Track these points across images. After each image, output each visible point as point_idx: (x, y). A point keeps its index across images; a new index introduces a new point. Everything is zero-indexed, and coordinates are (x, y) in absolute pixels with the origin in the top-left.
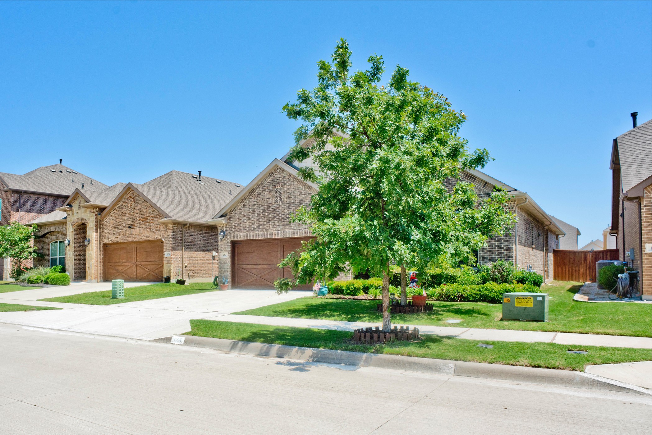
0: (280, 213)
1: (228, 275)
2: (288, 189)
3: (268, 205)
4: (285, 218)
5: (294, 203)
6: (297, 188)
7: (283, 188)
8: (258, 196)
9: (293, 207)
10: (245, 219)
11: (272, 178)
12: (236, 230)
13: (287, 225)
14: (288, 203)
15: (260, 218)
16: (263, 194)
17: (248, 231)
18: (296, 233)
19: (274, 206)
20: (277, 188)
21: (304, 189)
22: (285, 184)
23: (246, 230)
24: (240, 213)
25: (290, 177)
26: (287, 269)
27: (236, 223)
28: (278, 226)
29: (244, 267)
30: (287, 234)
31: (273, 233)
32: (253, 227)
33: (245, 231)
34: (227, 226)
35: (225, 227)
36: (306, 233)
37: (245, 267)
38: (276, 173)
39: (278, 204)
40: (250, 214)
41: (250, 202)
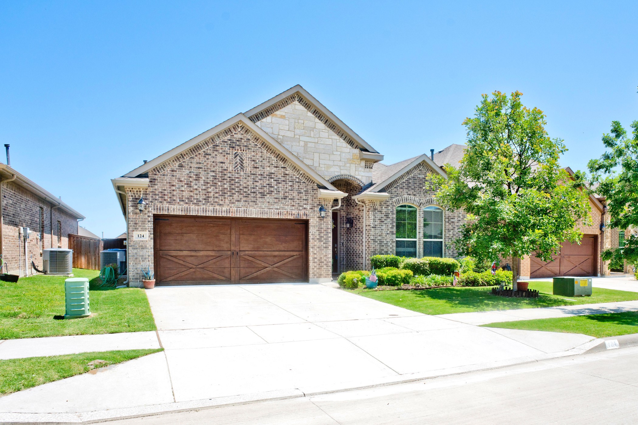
0: (240, 185)
1: (149, 266)
2: (254, 156)
3: (222, 172)
4: (249, 192)
5: (262, 175)
6: (267, 157)
7: (246, 153)
8: (205, 157)
9: (260, 180)
10: (182, 186)
11: (229, 136)
12: (165, 200)
13: (251, 201)
14: (254, 174)
15: (208, 188)
16: (214, 156)
17: (187, 203)
18: (265, 213)
19: (232, 175)
20: (236, 151)
21: (276, 160)
22: (249, 149)
23: (183, 201)
24: (173, 176)
25: (256, 142)
26: (245, 257)
27: (165, 190)
28: (238, 201)
29: (172, 254)
30: (251, 213)
31: (229, 209)
32: (197, 199)
33: (182, 203)
34: (146, 192)
35: (142, 193)
36: (278, 214)
37: (174, 253)
38: (236, 131)
39: (238, 173)
40: (191, 179)
41: (191, 163)
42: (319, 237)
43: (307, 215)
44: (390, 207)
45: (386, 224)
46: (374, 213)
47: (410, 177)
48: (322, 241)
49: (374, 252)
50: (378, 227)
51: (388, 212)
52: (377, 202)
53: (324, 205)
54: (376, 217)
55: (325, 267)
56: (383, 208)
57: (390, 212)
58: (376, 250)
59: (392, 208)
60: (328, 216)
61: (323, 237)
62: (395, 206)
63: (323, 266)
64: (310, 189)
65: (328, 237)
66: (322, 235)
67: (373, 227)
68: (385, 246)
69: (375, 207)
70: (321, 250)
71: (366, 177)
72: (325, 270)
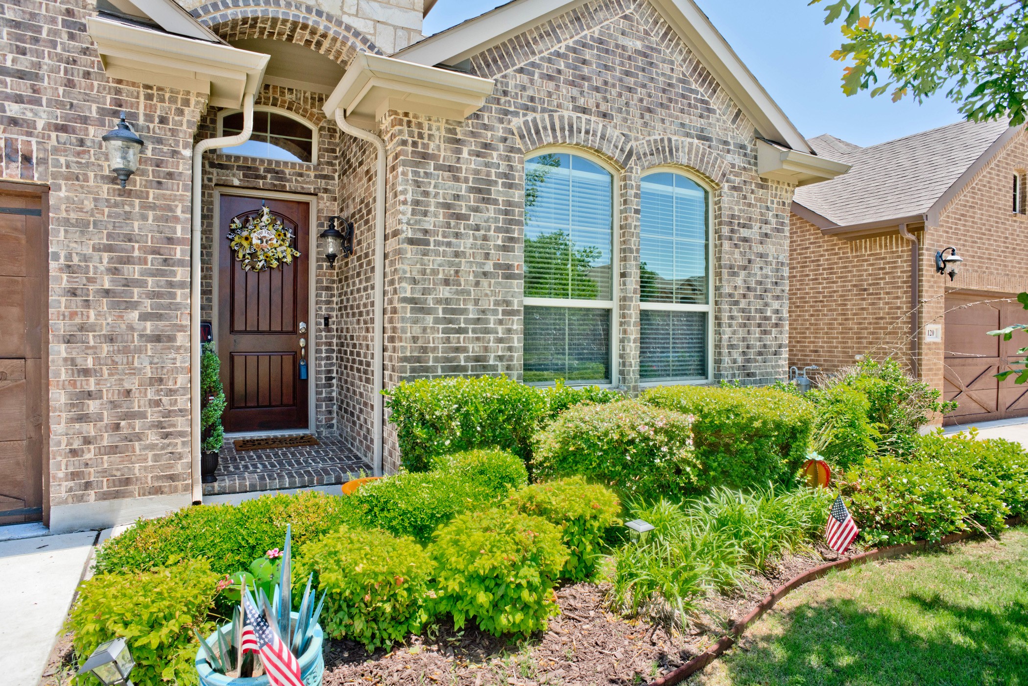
42: (112, 281)
43: (27, 159)
44: (495, 154)
45: (477, 228)
46: (416, 173)
47: (585, 37)
48: (133, 306)
49: (418, 360)
50: (438, 243)
51: (488, 174)
52: (434, 125)
53: (149, 118)
54: (426, 194)
55: (152, 437)
56: (465, 154)
57: (498, 175)
58: (424, 350)
59: (508, 159)
60: (170, 175)
61: (141, 284)
62: (519, 151)
63: (139, 437)
64: (53, 21)
65: (171, 284)
66: (134, 271)
67: (411, 241)
68: (474, 331)
69: (426, 146)
70: (125, 351)
71: (396, 28)
72: (150, 454)
